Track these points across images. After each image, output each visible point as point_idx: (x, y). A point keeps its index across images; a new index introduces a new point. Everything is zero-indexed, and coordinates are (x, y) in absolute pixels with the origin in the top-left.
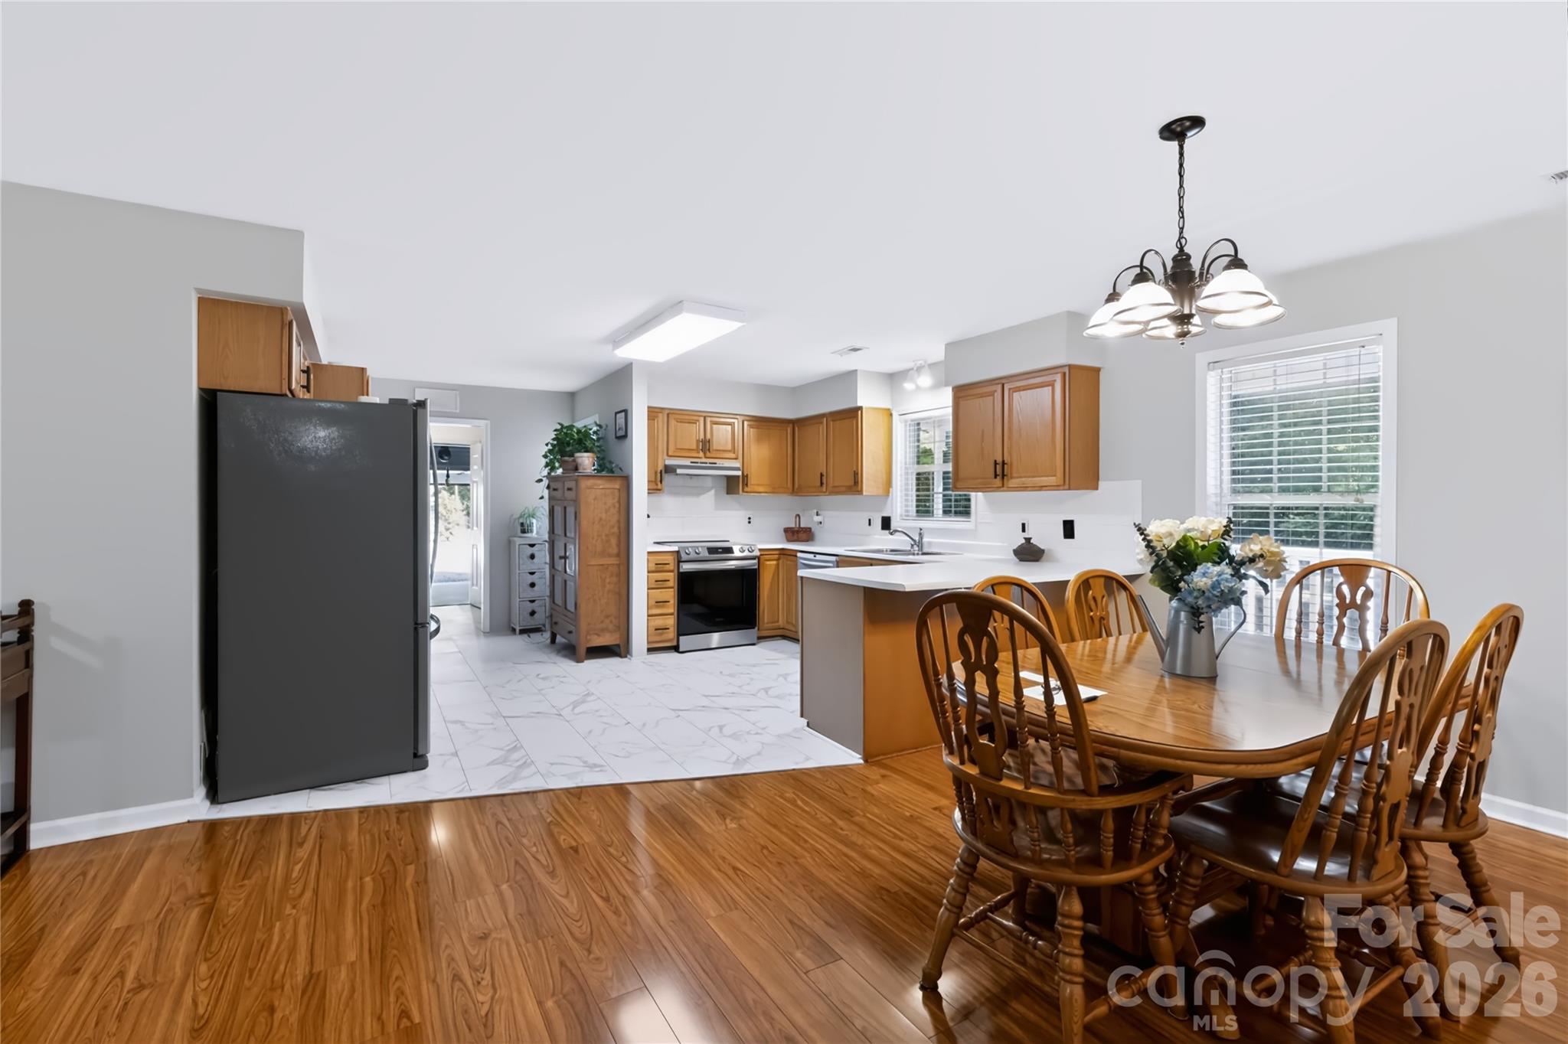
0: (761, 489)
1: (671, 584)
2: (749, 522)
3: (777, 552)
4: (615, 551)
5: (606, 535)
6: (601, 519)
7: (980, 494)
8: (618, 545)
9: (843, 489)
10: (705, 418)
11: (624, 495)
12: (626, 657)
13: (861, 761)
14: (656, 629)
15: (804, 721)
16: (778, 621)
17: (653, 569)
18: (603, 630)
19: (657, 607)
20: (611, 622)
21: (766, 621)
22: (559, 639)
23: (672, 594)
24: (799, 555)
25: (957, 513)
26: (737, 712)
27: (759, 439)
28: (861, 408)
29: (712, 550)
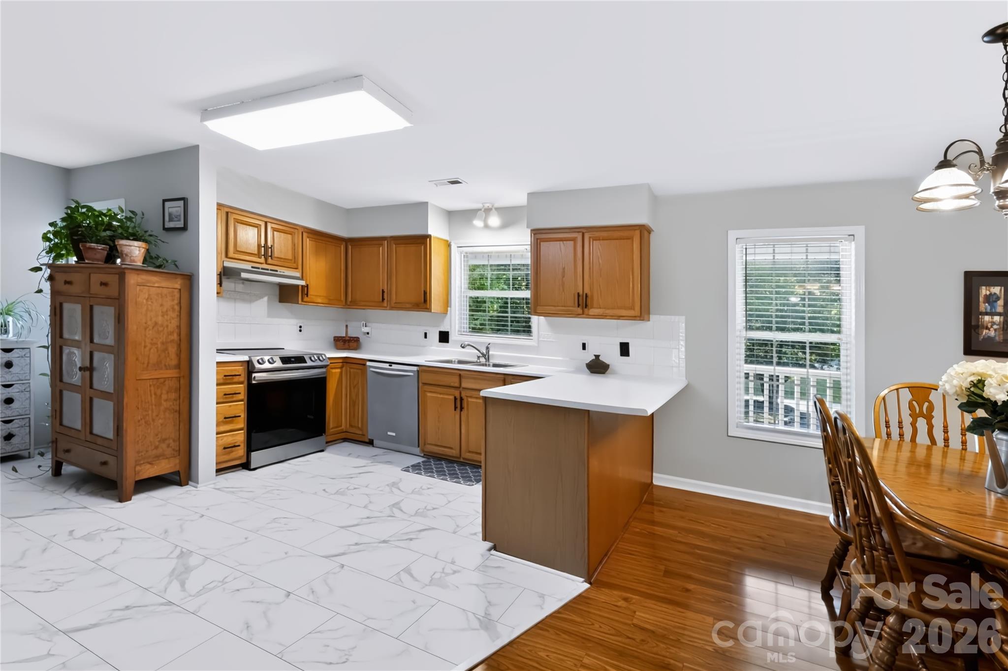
0: (319, 300)
1: (241, 397)
2: (300, 331)
3: (341, 361)
4: (174, 362)
5: (163, 343)
6: (156, 324)
7: (542, 318)
8: (179, 355)
9: (408, 306)
10: (266, 223)
11: (185, 295)
12: (187, 484)
13: (587, 586)
14: (225, 448)
15: (489, 544)
16: (341, 426)
17: (221, 381)
18: (158, 457)
19: (226, 423)
20: (168, 446)
21: (331, 426)
22: (67, 469)
23: (242, 407)
24: (368, 363)
25: (517, 332)
26: (401, 544)
27: (317, 252)
28: (429, 236)
29: (285, 360)
